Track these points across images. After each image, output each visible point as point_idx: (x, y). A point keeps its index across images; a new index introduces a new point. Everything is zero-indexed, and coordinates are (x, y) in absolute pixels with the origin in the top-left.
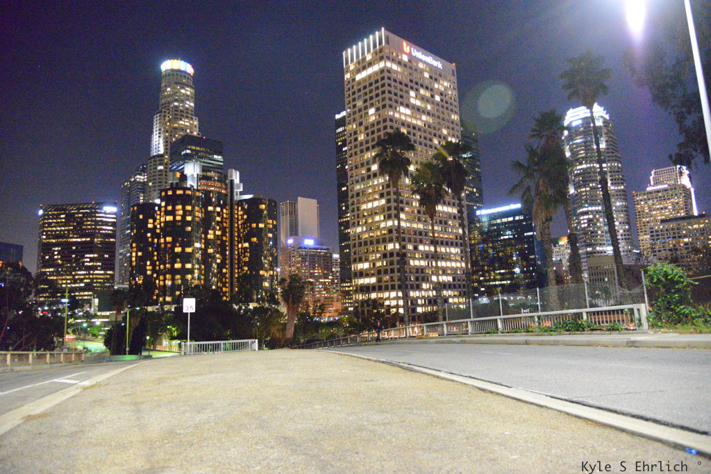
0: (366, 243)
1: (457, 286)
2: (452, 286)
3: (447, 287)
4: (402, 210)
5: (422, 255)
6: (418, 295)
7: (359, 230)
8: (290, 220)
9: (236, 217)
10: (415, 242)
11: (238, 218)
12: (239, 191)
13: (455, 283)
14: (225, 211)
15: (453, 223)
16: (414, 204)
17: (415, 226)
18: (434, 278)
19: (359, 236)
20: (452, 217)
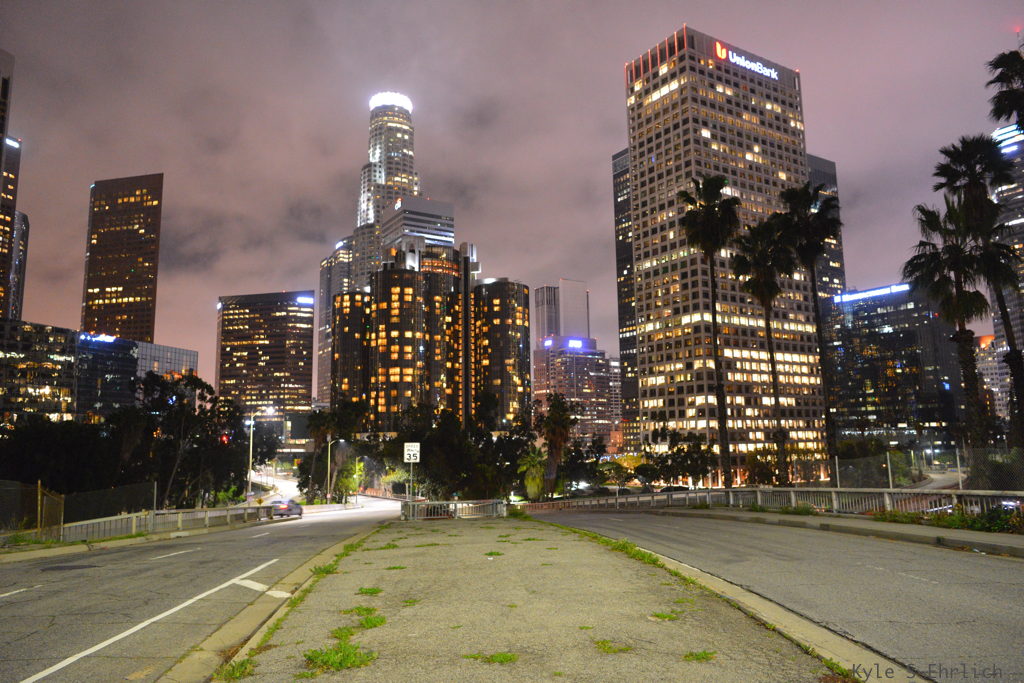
0: (659, 347)
1: (804, 415)
2: (796, 413)
3: (787, 413)
6: (740, 425)
7: (650, 327)
8: (549, 312)
9: (472, 309)
11: (474, 312)
12: (476, 272)
13: (800, 408)
17: (735, 320)
19: (649, 336)
20: (795, 306)
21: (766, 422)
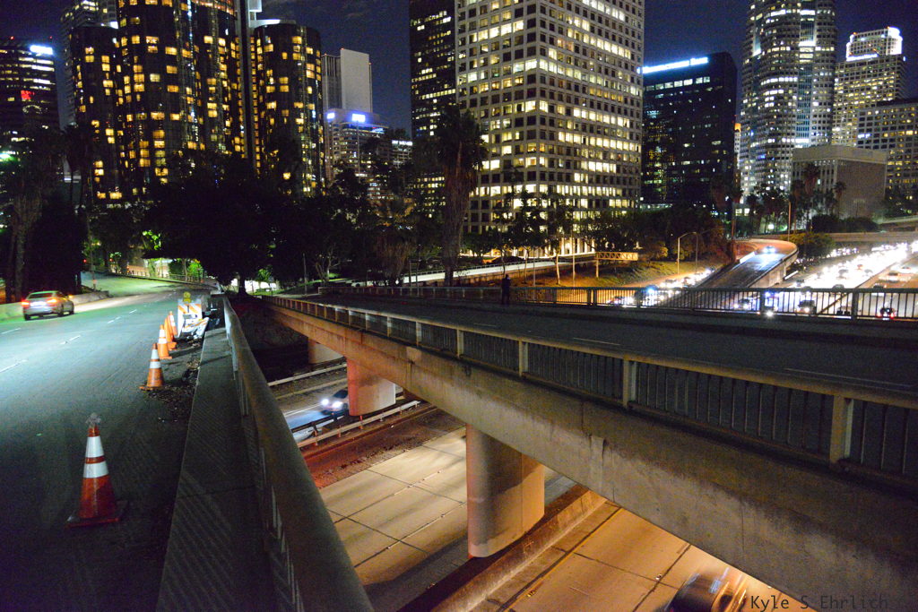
0: (484, 101)
1: (622, 182)
2: (615, 180)
3: (609, 182)
4: (552, 42)
5: (577, 126)
6: (567, 192)
7: (472, 77)
9: (253, 57)
10: (569, 101)
11: (256, 59)
12: (255, 11)
13: (619, 175)
14: (233, 46)
15: (624, 76)
16: (570, 34)
17: (570, 73)
18: (593, 166)
19: (472, 88)
20: (623, 65)
21: (590, 188)
